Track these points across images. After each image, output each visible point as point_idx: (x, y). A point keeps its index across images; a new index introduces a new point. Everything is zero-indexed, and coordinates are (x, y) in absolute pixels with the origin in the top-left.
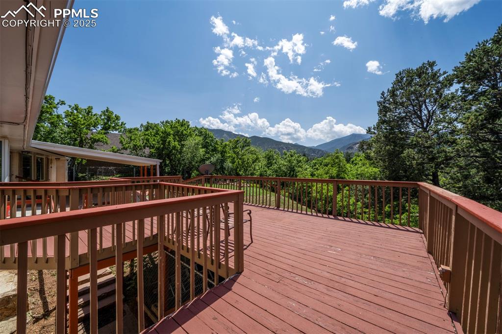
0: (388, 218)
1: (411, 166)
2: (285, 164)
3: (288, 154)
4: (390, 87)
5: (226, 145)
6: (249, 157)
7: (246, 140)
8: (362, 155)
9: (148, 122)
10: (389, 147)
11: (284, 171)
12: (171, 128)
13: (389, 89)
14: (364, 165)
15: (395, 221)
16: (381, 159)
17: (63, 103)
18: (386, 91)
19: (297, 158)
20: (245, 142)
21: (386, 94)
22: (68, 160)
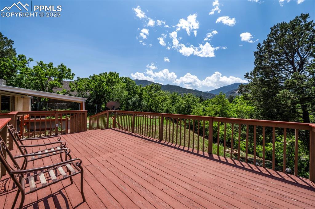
0: (261, 145)
1: (286, 105)
2: (184, 102)
3: (187, 95)
4: (266, 38)
5: (143, 89)
6: (159, 98)
7: (158, 86)
8: (241, 96)
9: (94, 74)
10: (264, 88)
11: (183, 108)
12: (105, 77)
13: (264, 41)
14: (242, 104)
15: (267, 147)
16: (257, 99)
17: (31, 60)
18: (262, 43)
19: (193, 98)
20: (157, 87)
21: (262, 46)
22: (31, 98)
